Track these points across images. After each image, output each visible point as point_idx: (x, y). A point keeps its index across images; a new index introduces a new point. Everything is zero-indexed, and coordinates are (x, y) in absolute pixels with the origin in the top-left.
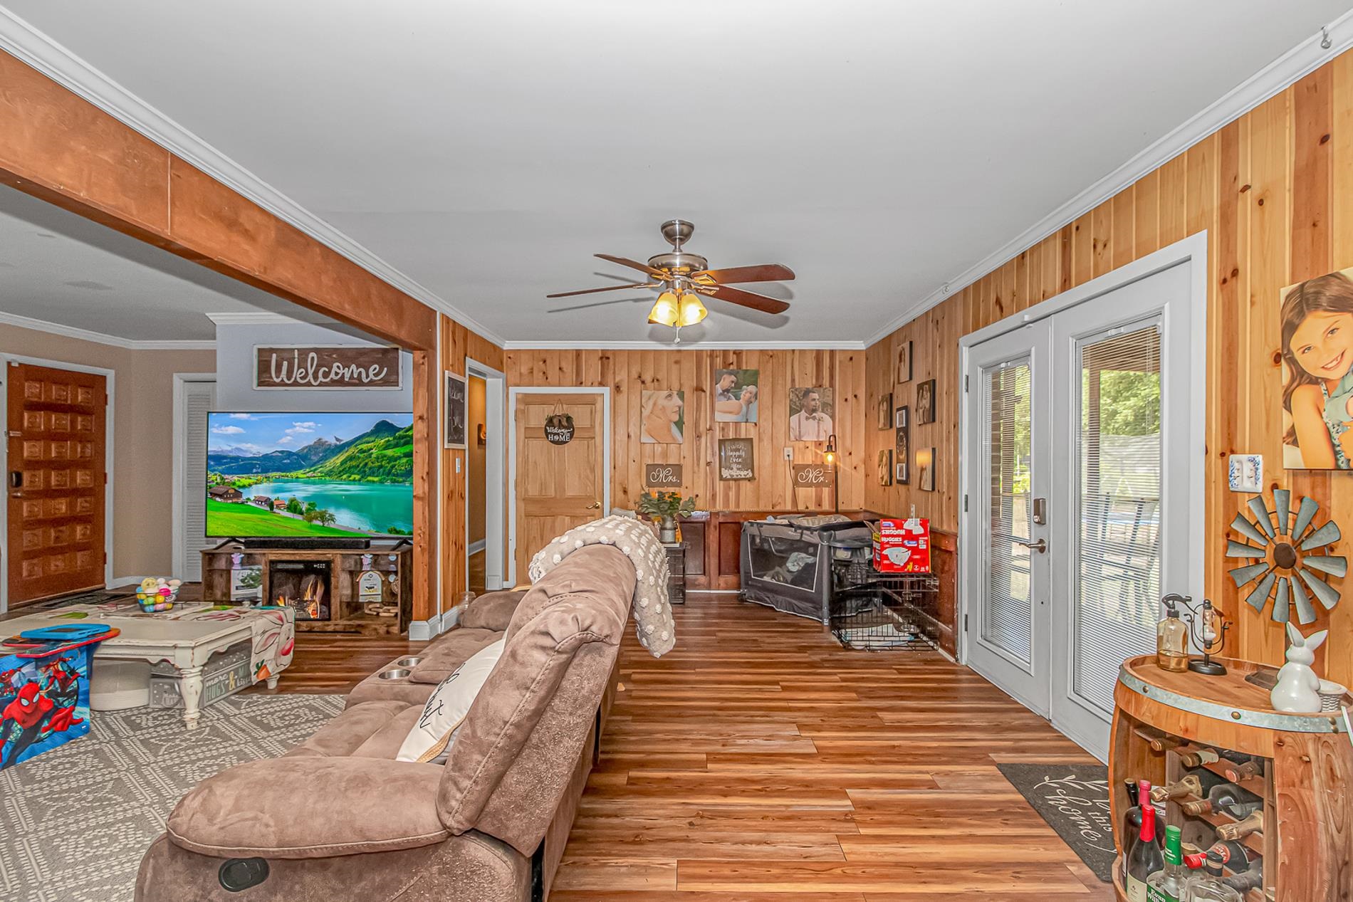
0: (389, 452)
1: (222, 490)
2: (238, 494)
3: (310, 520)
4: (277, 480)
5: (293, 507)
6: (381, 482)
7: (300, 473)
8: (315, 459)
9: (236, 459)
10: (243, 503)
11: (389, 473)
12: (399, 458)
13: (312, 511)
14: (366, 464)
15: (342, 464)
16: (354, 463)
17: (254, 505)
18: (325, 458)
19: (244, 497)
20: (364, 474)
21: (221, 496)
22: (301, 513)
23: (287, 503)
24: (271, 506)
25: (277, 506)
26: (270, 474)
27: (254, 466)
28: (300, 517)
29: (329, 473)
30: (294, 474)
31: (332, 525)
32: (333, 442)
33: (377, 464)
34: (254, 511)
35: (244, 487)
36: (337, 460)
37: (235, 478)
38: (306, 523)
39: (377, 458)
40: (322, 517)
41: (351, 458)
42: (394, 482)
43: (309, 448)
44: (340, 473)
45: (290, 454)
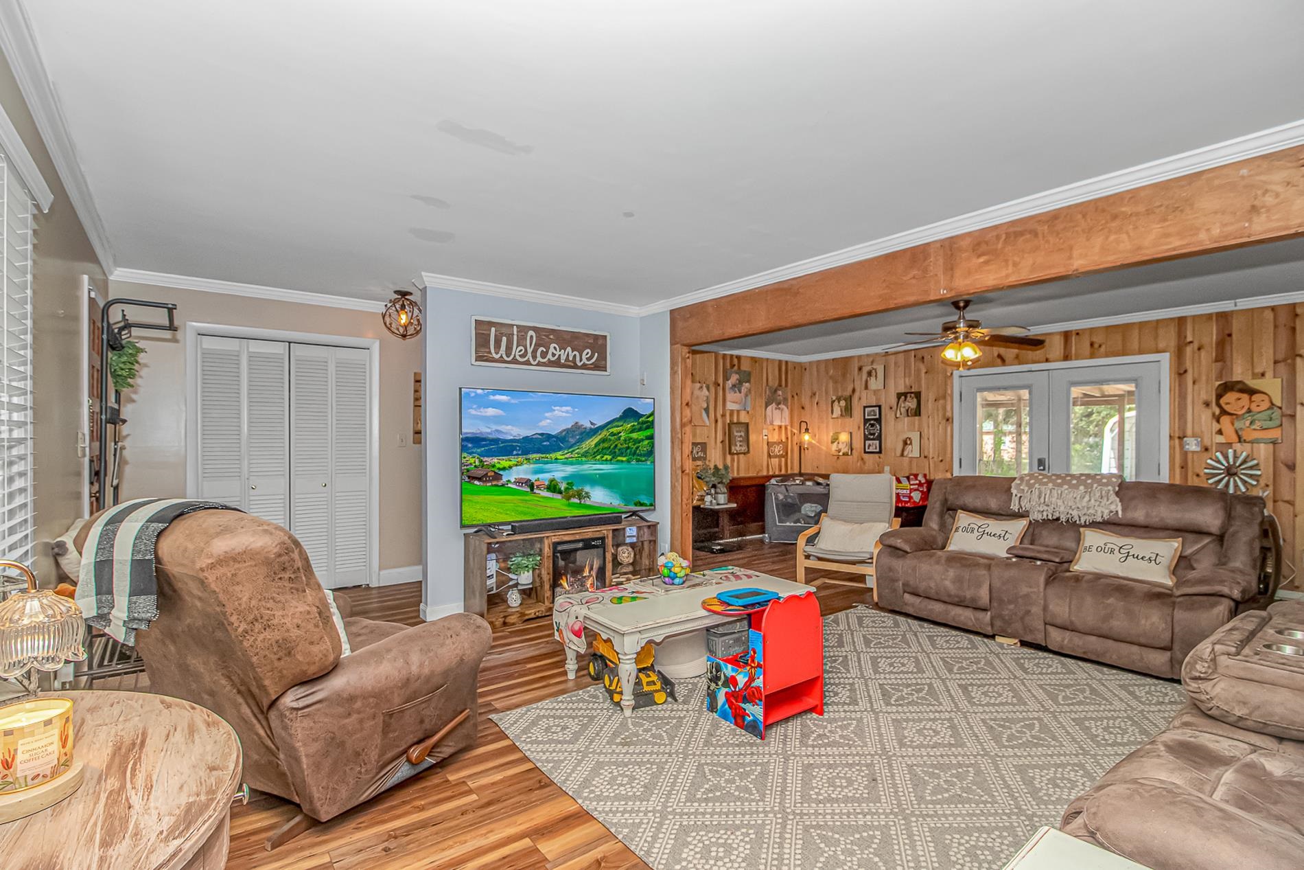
0: (634, 435)
1: (481, 473)
2: (497, 477)
3: (568, 499)
4: (538, 461)
5: (553, 487)
6: (628, 461)
7: (558, 455)
8: (572, 441)
9: (496, 441)
10: (503, 485)
11: (634, 454)
12: (642, 440)
13: (570, 491)
14: (616, 446)
15: (596, 445)
16: (606, 445)
17: (514, 486)
18: (581, 441)
19: (504, 479)
20: (614, 455)
21: (479, 479)
22: (560, 492)
23: (547, 483)
24: (532, 487)
25: (538, 487)
26: (531, 456)
27: (514, 448)
28: (559, 497)
29: (585, 455)
30: (553, 456)
31: (588, 502)
32: (588, 425)
33: (625, 446)
34: (514, 493)
35: (504, 469)
36: (592, 442)
37: (495, 460)
38: (564, 501)
39: (625, 440)
40: (579, 495)
41: (603, 441)
42: (638, 461)
43: (567, 430)
44: (595, 454)
45: (549, 437)
